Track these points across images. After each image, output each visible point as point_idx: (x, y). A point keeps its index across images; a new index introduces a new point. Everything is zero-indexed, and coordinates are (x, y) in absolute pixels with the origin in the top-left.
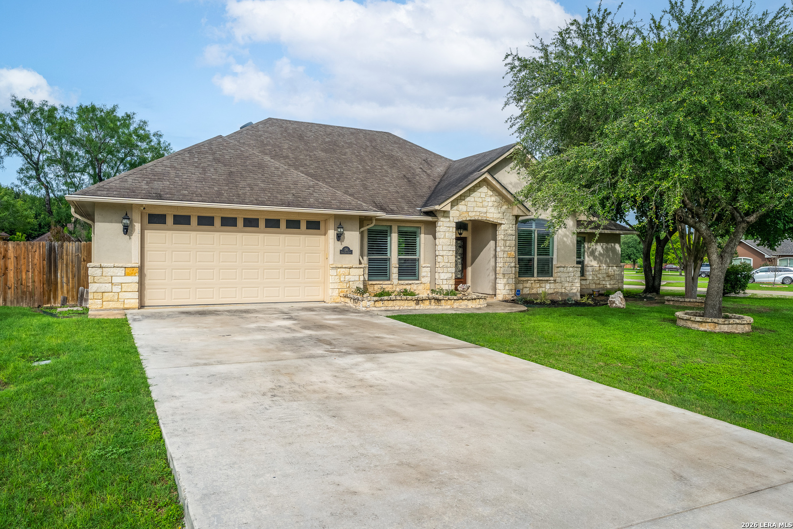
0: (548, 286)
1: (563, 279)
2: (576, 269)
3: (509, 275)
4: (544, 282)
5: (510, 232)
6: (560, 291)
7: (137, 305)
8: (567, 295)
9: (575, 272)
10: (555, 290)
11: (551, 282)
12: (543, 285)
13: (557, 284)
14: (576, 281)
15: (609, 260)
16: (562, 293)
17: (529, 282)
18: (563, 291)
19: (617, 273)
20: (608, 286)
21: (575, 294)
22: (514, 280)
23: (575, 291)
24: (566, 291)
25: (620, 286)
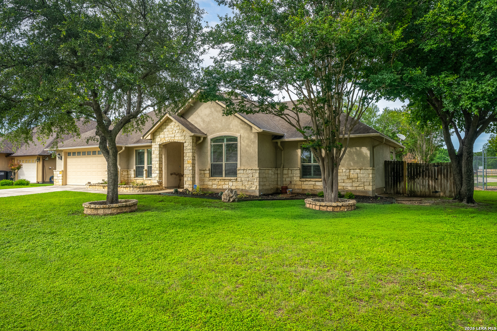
0: (231, 184)
1: (243, 179)
2: (254, 171)
3: (188, 176)
4: (227, 181)
5: (189, 147)
6: (241, 188)
7: (61, 184)
8: (247, 191)
9: (253, 174)
10: (237, 187)
11: (233, 181)
12: (227, 183)
13: (238, 182)
14: (255, 180)
15: (354, 163)
16: (242, 189)
17: (216, 180)
18: (244, 188)
19: (362, 175)
20: (350, 188)
21: (254, 191)
22: (191, 178)
23: (254, 189)
24: (246, 188)
25: (366, 188)
